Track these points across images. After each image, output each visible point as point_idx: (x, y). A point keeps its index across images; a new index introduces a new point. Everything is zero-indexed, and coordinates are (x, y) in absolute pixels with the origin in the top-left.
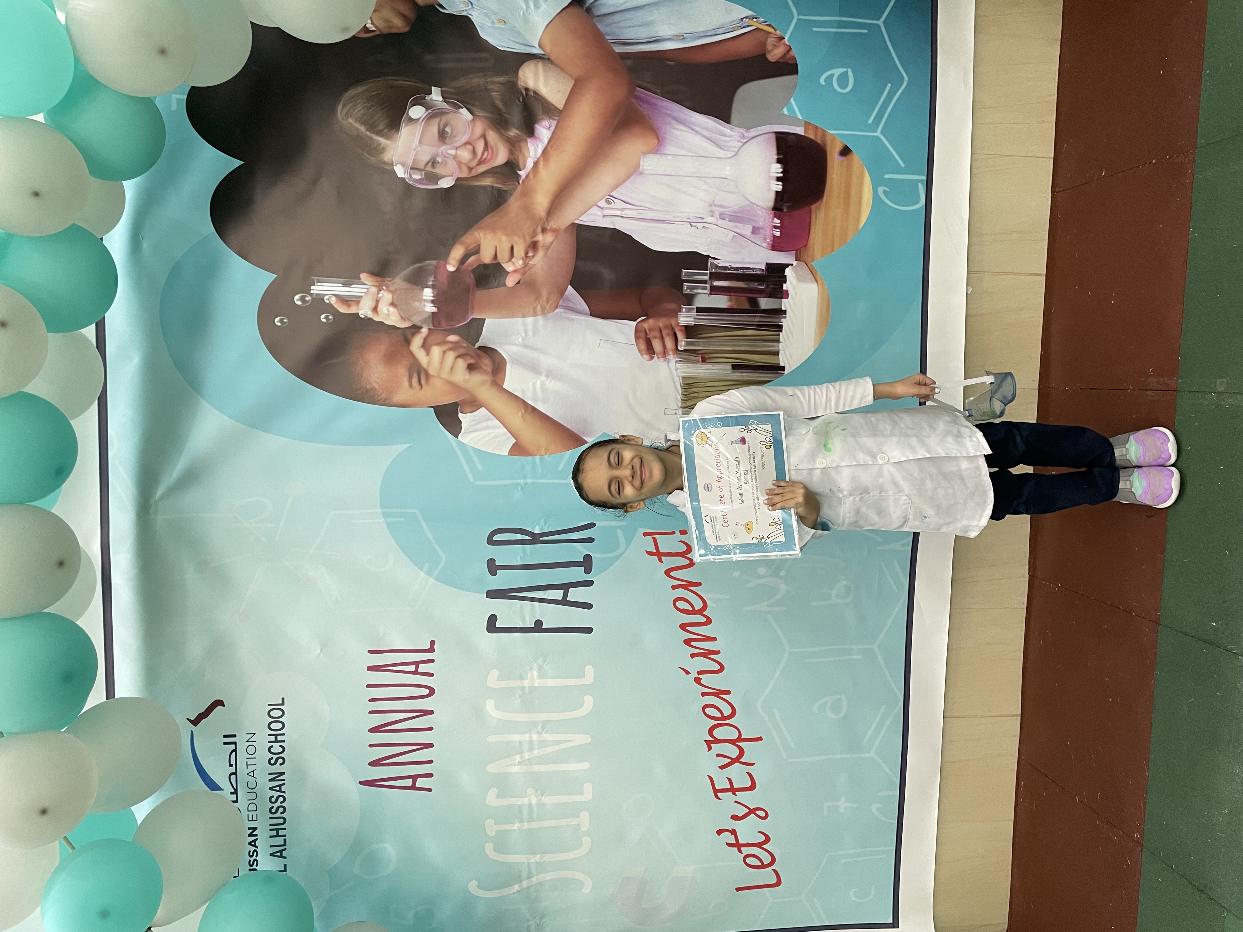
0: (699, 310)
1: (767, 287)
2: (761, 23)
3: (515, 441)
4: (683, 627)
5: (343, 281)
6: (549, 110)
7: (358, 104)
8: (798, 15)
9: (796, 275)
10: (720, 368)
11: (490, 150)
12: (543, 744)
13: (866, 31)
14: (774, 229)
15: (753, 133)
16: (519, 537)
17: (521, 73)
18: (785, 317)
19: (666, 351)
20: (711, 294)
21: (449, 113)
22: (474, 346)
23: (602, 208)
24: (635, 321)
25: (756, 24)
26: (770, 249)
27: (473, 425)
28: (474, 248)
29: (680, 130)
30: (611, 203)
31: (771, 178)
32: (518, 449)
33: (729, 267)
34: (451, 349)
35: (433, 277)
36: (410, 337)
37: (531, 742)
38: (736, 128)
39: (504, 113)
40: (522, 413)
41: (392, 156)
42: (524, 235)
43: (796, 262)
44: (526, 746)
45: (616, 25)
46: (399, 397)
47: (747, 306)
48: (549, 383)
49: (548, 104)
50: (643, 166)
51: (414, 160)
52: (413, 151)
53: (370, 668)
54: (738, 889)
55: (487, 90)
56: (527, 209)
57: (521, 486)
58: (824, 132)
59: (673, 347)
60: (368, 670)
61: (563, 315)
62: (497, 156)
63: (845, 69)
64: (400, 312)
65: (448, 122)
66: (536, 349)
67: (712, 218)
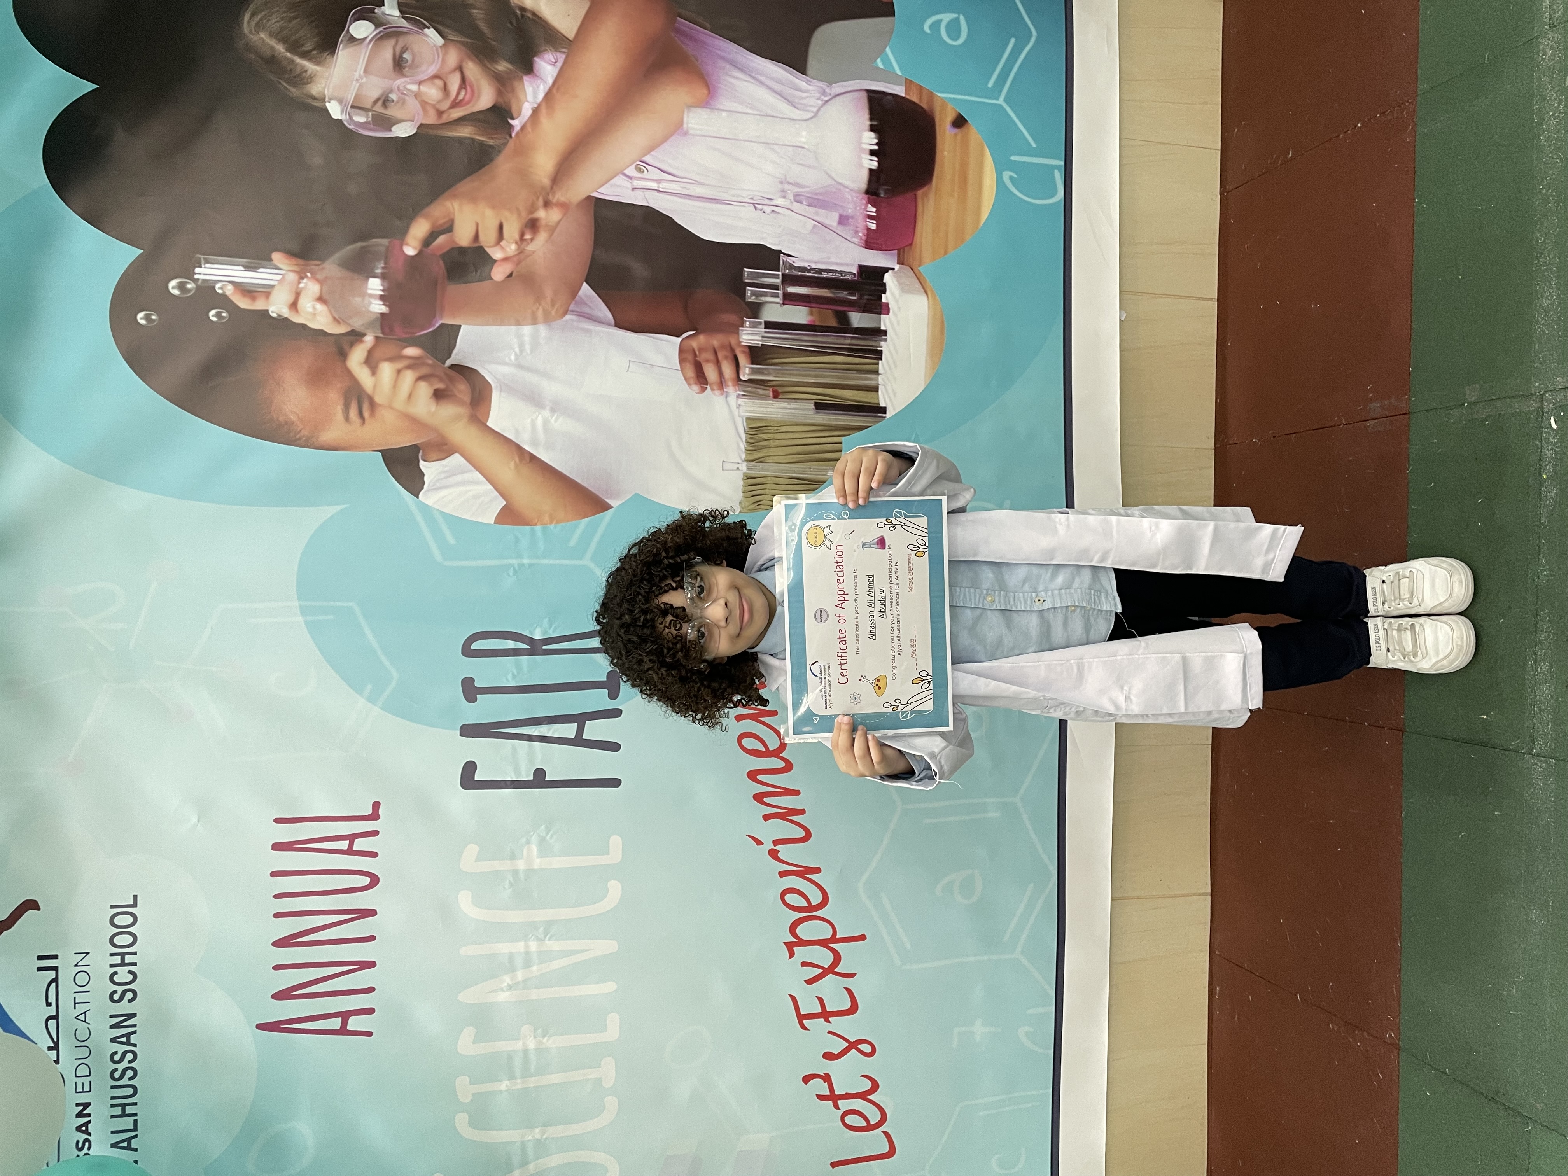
0: (769, 325)
1: (861, 298)
3: (505, 503)
4: (753, 775)
5: (246, 262)
6: (555, 39)
7: (274, 13)
9: (900, 284)
10: (798, 406)
11: (468, 88)
12: (546, 956)
14: (868, 220)
15: (837, 88)
16: (511, 644)
18: (886, 340)
19: (723, 380)
20: (784, 304)
21: (409, 33)
22: (444, 363)
23: (631, 178)
24: (678, 336)
26: (863, 247)
27: (441, 479)
28: (445, 223)
29: (738, 78)
30: (643, 171)
31: (862, 150)
32: (509, 515)
33: (809, 268)
34: (408, 367)
35: (382, 262)
36: (346, 347)
37: (527, 953)
38: (814, 81)
39: (489, 38)
40: (515, 462)
41: (325, 87)
42: (518, 210)
43: (898, 265)
44: (519, 961)
46: (330, 436)
47: (833, 323)
48: (556, 421)
49: (553, 31)
50: (688, 123)
51: (357, 96)
52: (354, 82)
53: (277, 847)
54: (834, 1165)
55: (465, 6)
56: (523, 174)
57: (514, 569)
58: (931, 95)
59: (734, 375)
60: (273, 849)
61: (575, 324)
62: (479, 97)
63: (955, 15)
64: (332, 310)
65: (407, 46)
66: (536, 371)
67: (784, 200)
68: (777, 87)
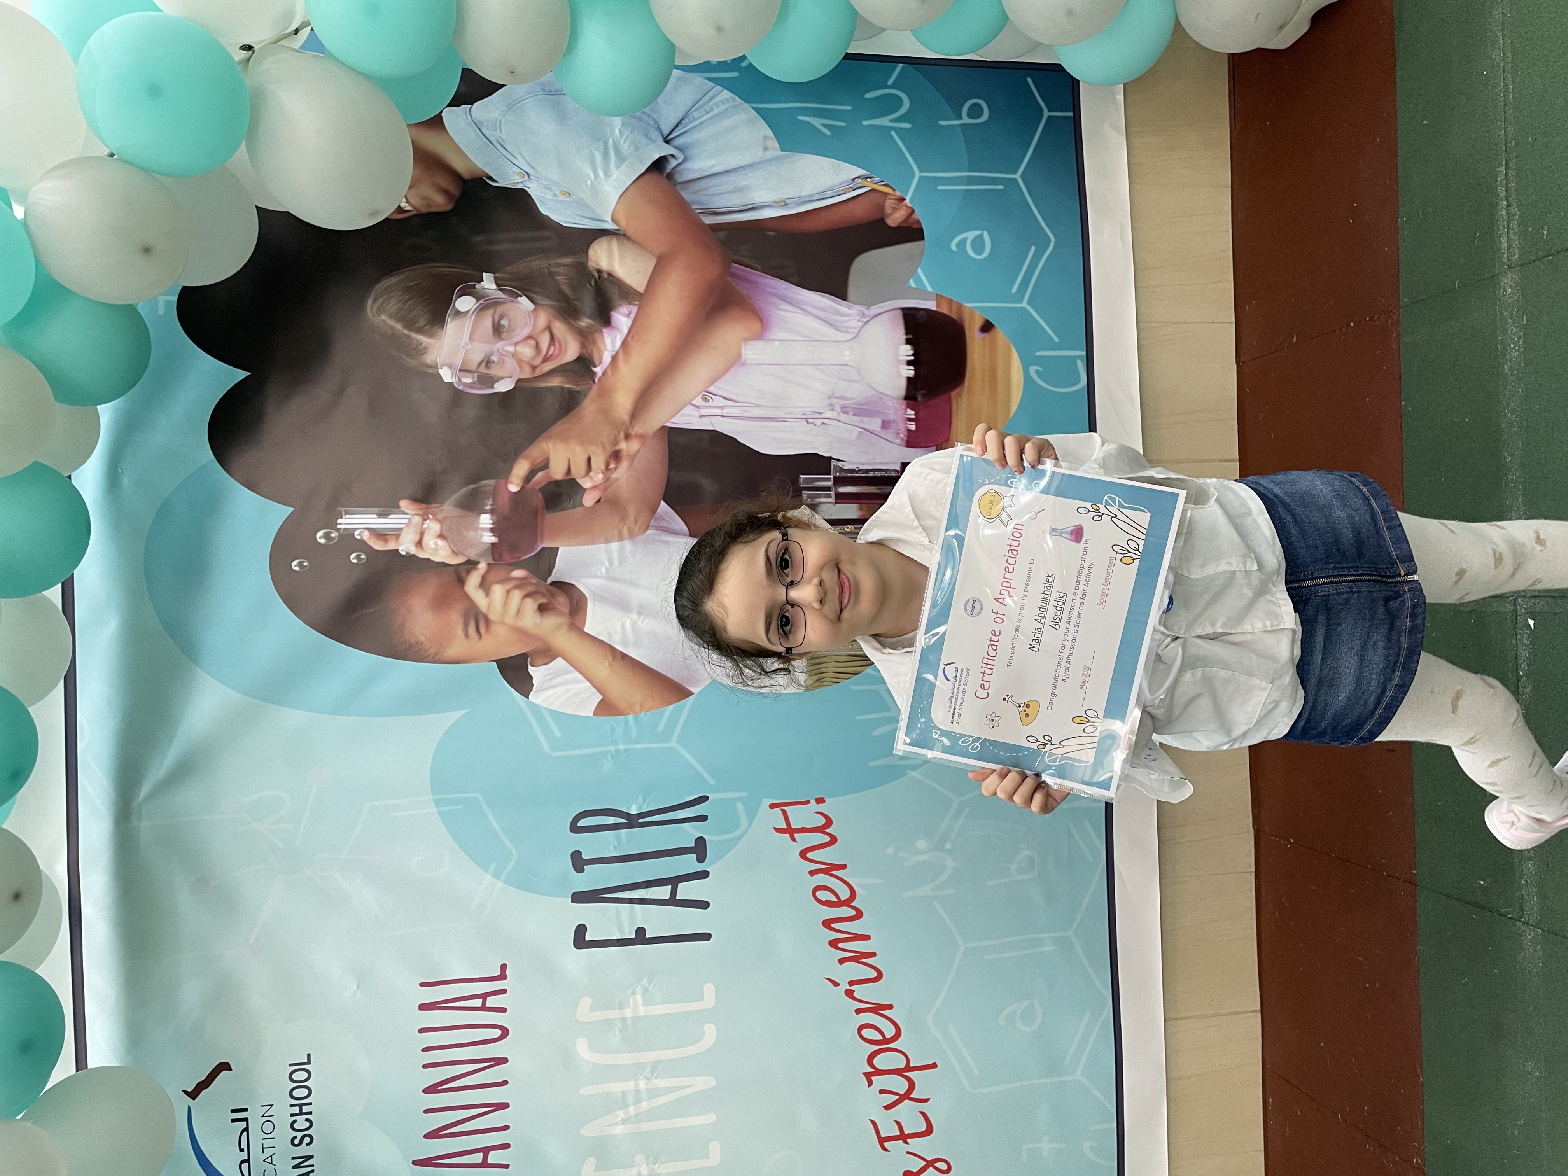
2: (876, 183)
3: (602, 697)
4: (827, 924)
5: (379, 511)
6: (628, 294)
7: (391, 298)
8: (921, 171)
11: (557, 344)
12: (653, 1093)
13: (1001, 187)
14: (908, 422)
15: (875, 310)
16: (611, 820)
17: (591, 252)
20: (836, 503)
21: (505, 303)
22: (546, 581)
23: (698, 407)
25: (871, 185)
26: (904, 446)
27: (547, 681)
28: (542, 461)
29: (788, 311)
30: (709, 400)
31: (900, 362)
32: (606, 708)
33: (857, 469)
34: (516, 587)
35: (491, 500)
36: (464, 575)
37: (638, 1091)
38: (855, 305)
39: (573, 300)
40: (609, 661)
41: (436, 357)
42: (603, 444)
44: (630, 1098)
45: (703, 192)
46: (453, 651)
48: (642, 622)
49: (626, 287)
50: (745, 355)
51: (463, 360)
52: (461, 349)
53: (423, 1007)
55: (551, 274)
56: (606, 412)
57: (612, 754)
58: (960, 306)
60: (420, 1009)
61: (656, 537)
62: (566, 351)
63: (978, 232)
64: (452, 546)
65: (504, 313)
66: (624, 581)
67: (832, 412)
68: (822, 314)
